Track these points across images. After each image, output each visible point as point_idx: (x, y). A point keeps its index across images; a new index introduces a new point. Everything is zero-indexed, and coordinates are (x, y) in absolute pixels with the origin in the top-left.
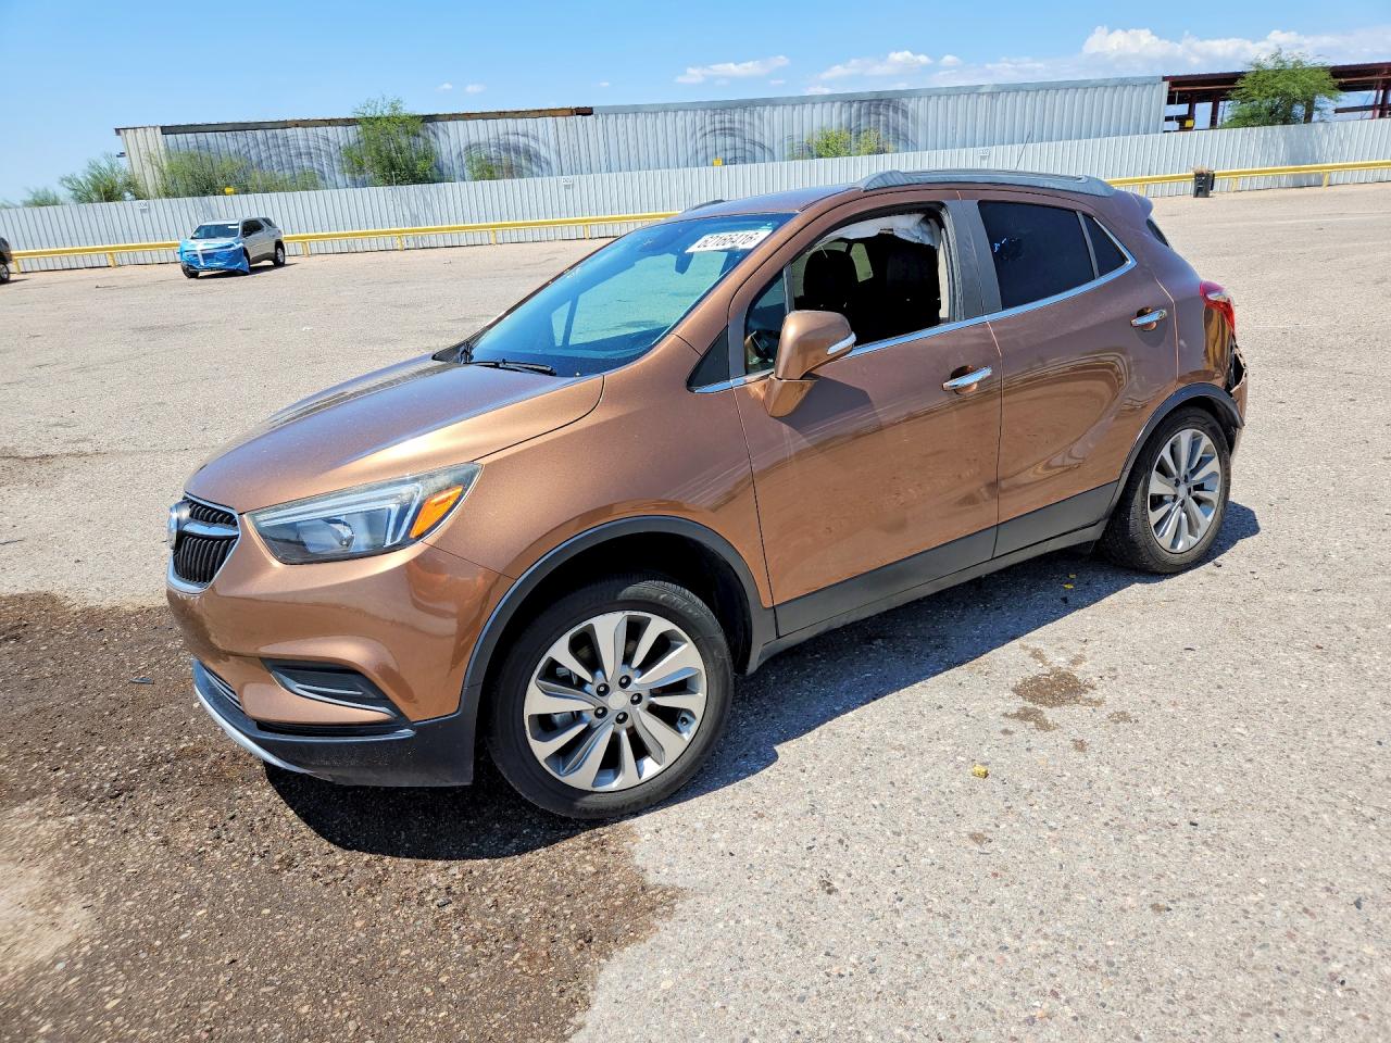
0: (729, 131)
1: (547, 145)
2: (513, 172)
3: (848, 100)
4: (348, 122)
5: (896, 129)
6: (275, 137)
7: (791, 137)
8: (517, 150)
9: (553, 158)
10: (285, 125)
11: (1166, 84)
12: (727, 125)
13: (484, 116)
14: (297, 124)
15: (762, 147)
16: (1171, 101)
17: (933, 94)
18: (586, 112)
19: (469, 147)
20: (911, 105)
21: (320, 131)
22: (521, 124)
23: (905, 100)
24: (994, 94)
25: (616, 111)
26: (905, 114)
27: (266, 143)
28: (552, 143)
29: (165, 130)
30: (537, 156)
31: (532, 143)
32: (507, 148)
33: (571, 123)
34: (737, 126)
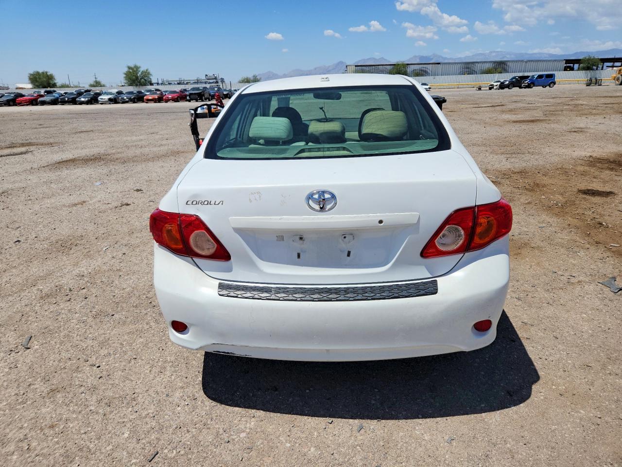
1: (429, 69)
2: (422, 75)
3: (494, 62)
5: (504, 69)
7: (481, 70)
8: (423, 71)
9: (430, 73)
10: (378, 65)
11: (565, 61)
13: (418, 64)
15: (475, 71)
16: (566, 63)
17: (512, 61)
18: (439, 64)
19: (414, 70)
20: (508, 64)
21: (385, 66)
22: (425, 66)
24: (526, 62)
25: (445, 63)
26: (507, 65)
28: (431, 69)
29: (356, 66)
30: (427, 72)
31: (427, 69)
32: (421, 70)
33: (435, 66)
34: (470, 67)
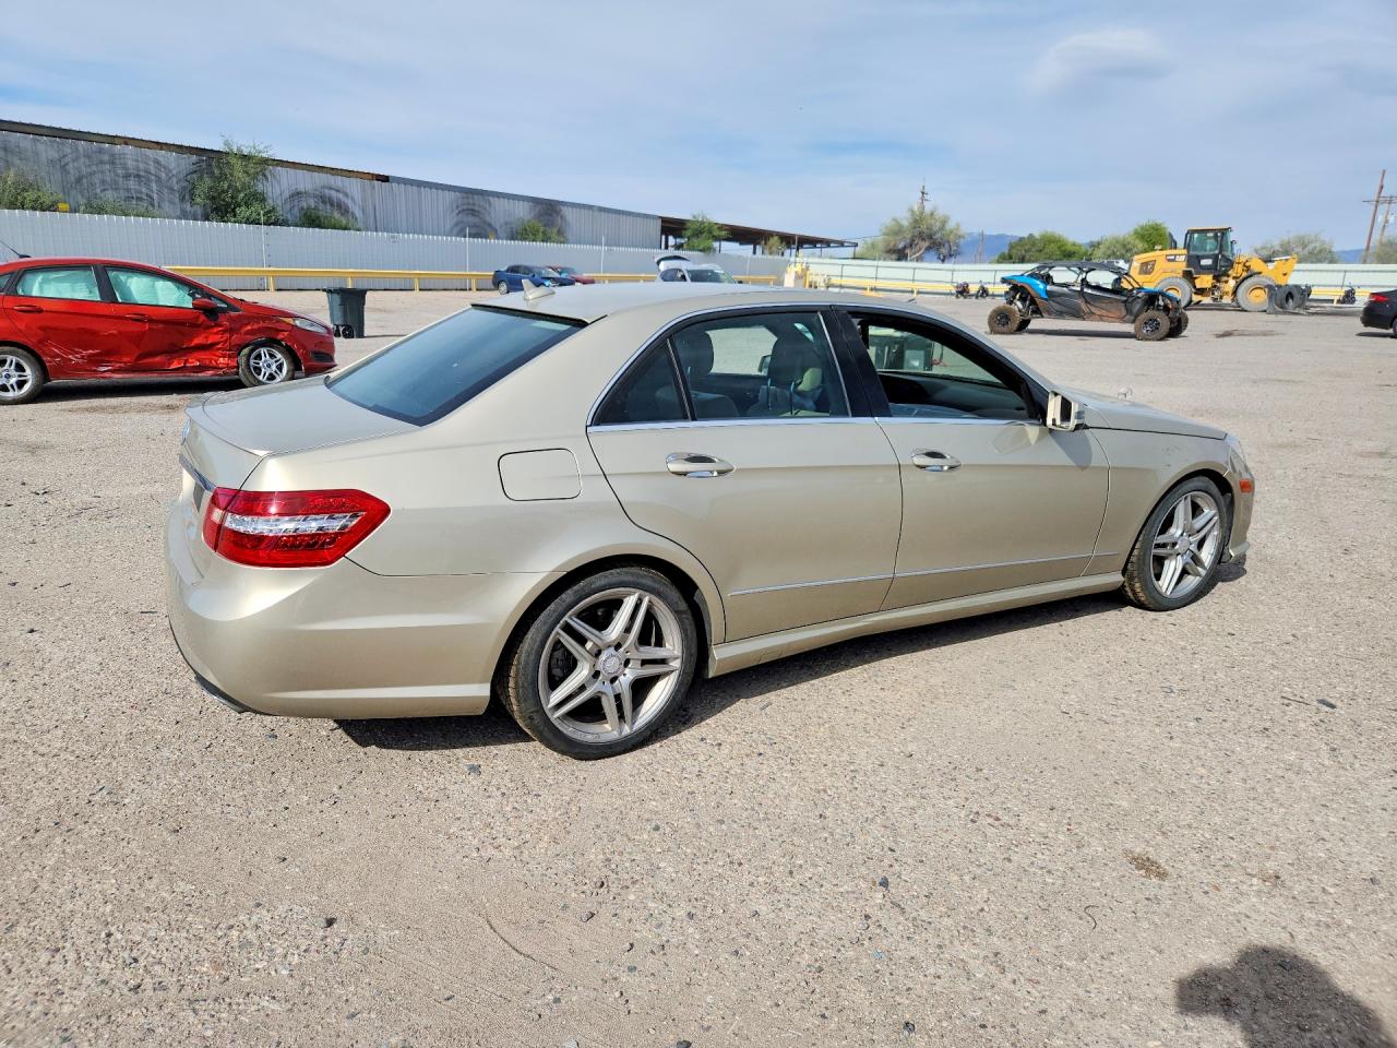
0: (473, 212)
1: (353, 199)
3: (536, 201)
4: (180, 149)
6: (101, 151)
8: (333, 204)
9: (358, 213)
10: (113, 140)
11: (661, 220)
12: (471, 207)
14: (127, 141)
18: (385, 179)
19: (292, 196)
20: (565, 212)
23: (562, 208)
26: (562, 218)
27: (89, 156)
28: (359, 200)
30: (347, 211)
31: (341, 196)
32: (325, 201)
33: (374, 187)
34: (476, 208)
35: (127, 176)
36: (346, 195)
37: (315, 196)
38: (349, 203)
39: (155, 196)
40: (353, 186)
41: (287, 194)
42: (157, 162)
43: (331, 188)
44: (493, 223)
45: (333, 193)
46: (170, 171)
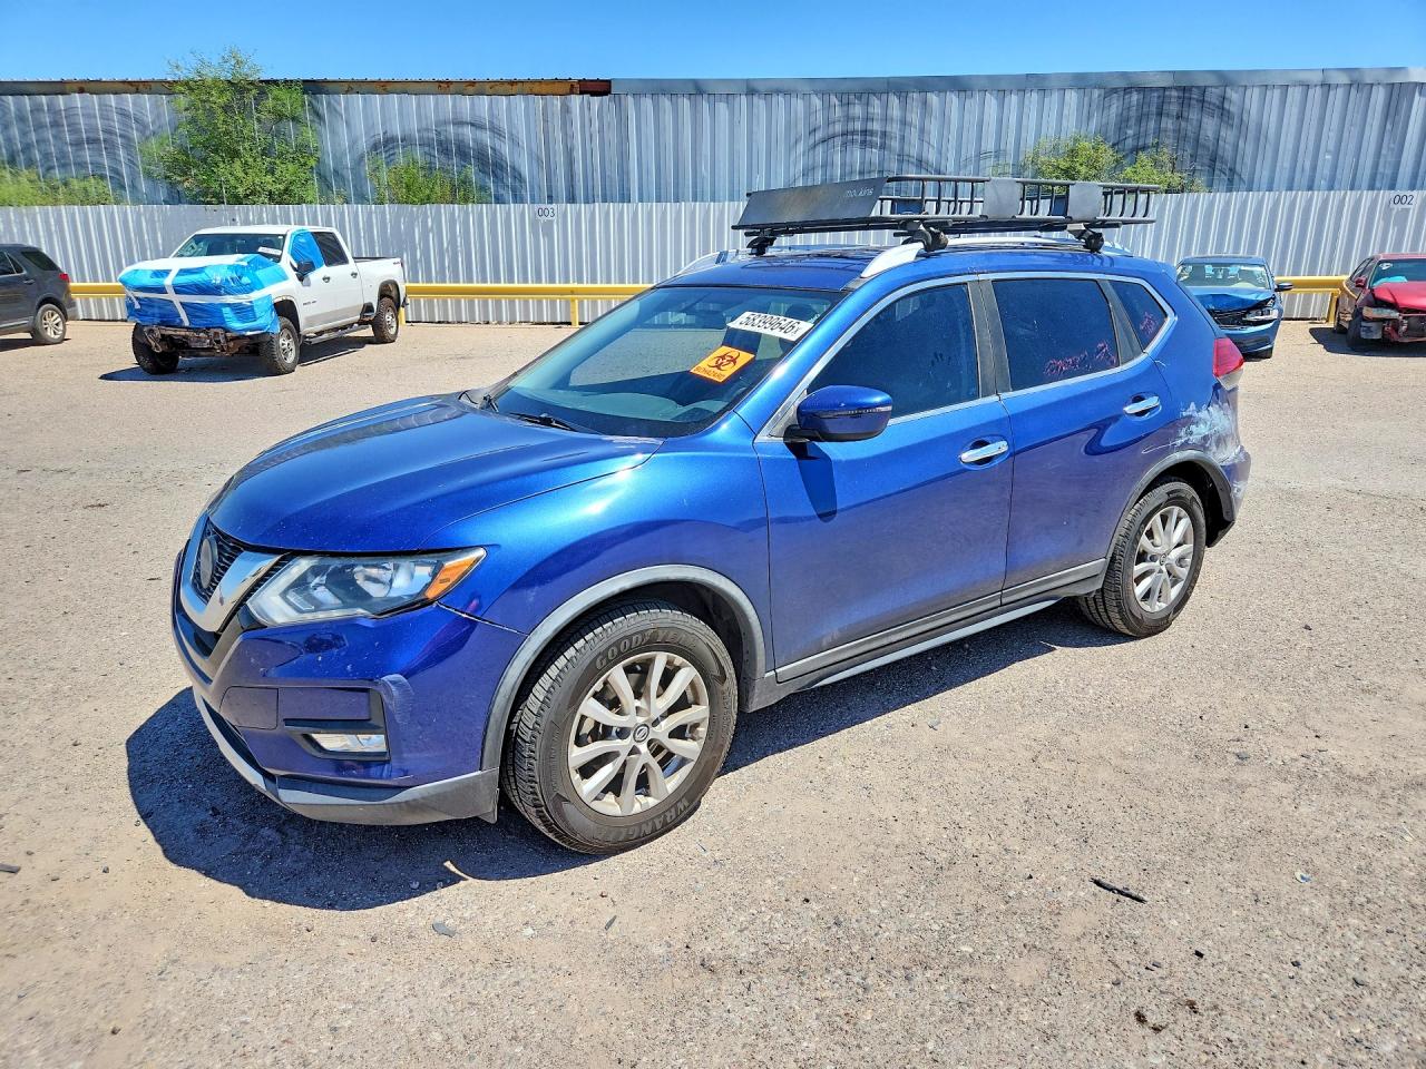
1: (515, 142)
6: (37, 109)
8: (463, 153)
10: (60, 88)
12: (857, 127)
14: (83, 87)
18: (600, 88)
19: (374, 146)
27: (22, 119)
30: (501, 164)
32: (445, 149)
33: (566, 110)
34: (876, 126)
35: (78, 144)
36: (496, 131)
37: (425, 143)
38: (505, 149)
39: (124, 171)
40: (516, 113)
41: (363, 145)
42: (123, 114)
43: (459, 123)
44: (932, 156)
45: (468, 132)
46: (145, 126)
